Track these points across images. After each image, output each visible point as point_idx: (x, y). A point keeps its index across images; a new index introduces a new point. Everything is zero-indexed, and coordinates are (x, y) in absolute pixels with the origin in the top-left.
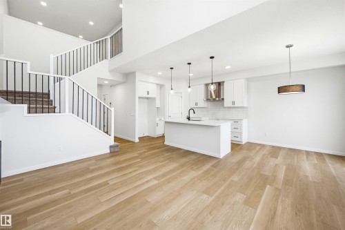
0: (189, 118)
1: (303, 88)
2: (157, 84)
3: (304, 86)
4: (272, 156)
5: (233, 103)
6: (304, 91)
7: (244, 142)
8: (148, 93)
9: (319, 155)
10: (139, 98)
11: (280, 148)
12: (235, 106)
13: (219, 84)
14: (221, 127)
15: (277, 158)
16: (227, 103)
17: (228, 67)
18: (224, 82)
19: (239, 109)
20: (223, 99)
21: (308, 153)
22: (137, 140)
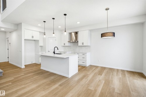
0: (54, 53)
1: (114, 34)
2: (39, 32)
3: (114, 33)
4: (99, 74)
5: (83, 44)
6: (114, 36)
7: (88, 65)
8: (33, 37)
9: (123, 71)
10: (25, 40)
11: (105, 68)
12: (84, 45)
13: (76, 33)
14: (69, 58)
15: (101, 75)
16: (80, 44)
17: (78, 23)
18: (78, 32)
19: (86, 47)
20: (78, 41)
21: (118, 70)
22: (23, 67)
